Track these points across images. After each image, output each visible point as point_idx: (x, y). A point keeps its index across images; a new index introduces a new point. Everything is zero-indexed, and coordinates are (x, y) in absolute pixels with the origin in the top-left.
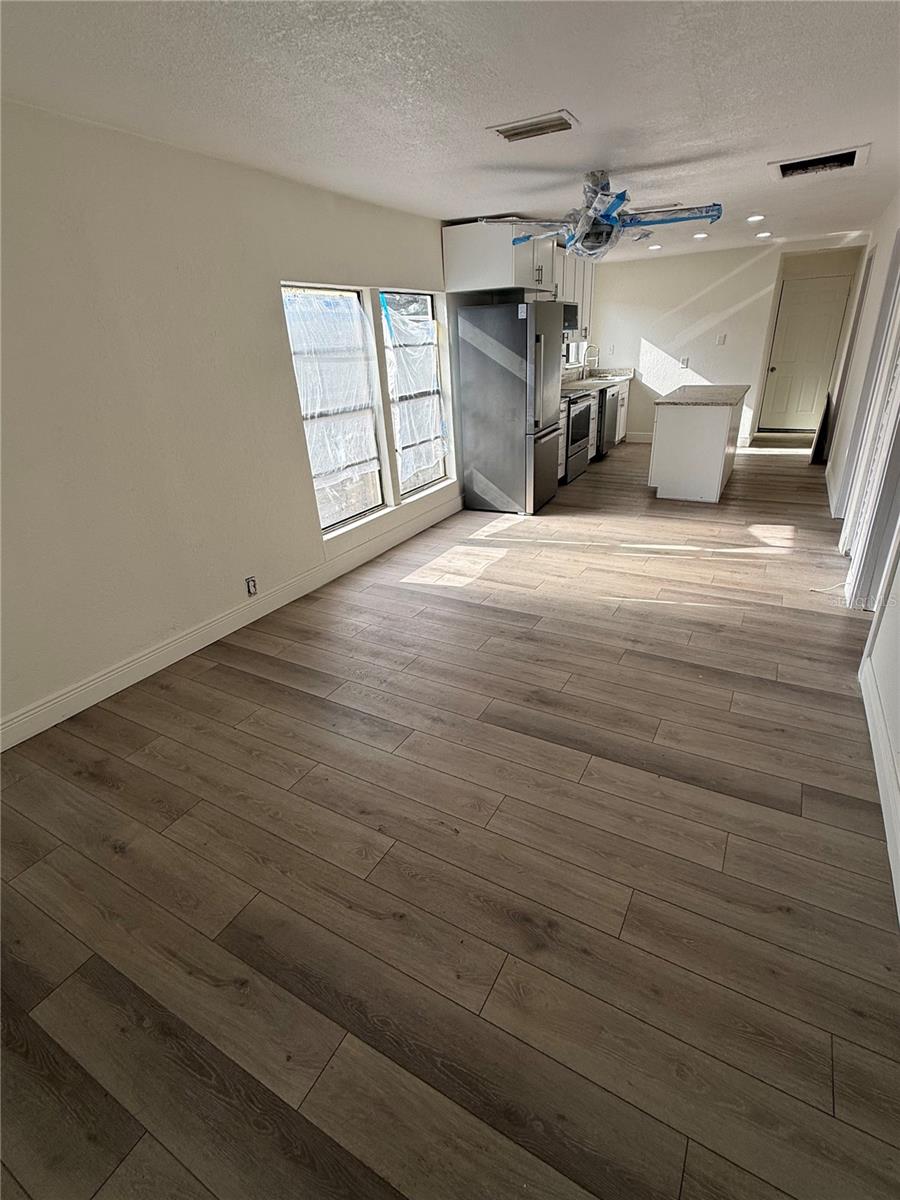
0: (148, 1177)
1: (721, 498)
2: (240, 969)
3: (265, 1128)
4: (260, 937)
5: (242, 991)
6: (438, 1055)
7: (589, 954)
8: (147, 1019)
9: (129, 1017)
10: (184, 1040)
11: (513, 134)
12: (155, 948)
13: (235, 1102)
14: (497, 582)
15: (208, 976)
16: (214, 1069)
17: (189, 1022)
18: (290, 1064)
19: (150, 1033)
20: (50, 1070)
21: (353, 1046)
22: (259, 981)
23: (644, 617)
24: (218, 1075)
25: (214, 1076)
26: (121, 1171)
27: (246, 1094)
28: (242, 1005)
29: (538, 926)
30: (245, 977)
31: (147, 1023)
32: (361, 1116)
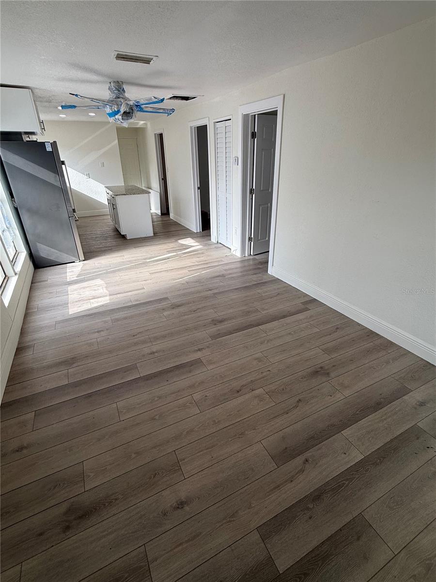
0: (379, 515)
1: (154, 234)
2: (299, 460)
3: (368, 469)
4: (286, 448)
5: (310, 462)
6: (356, 411)
7: (335, 366)
8: (309, 505)
9: (305, 514)
10: (325, 490)
11: (121, 57)
12: (269, 496)
13: (357, 476)
14: (122, 293)
15: (296, 474)
16: (342, 481)
17: (317, 487)
18: (347, 454)
19: (316, 505)
20: (319, 560)
21: (346, 432)
22: (307, 454)
23: (199, 281)
24: (344, 480)
25: (344, 482)
26: (374, 526)
27: (355, 471)
28: (316, 464)
29: (320, 371)
30: (304, 459)
31: (311, 506)
32: (371, 439)
